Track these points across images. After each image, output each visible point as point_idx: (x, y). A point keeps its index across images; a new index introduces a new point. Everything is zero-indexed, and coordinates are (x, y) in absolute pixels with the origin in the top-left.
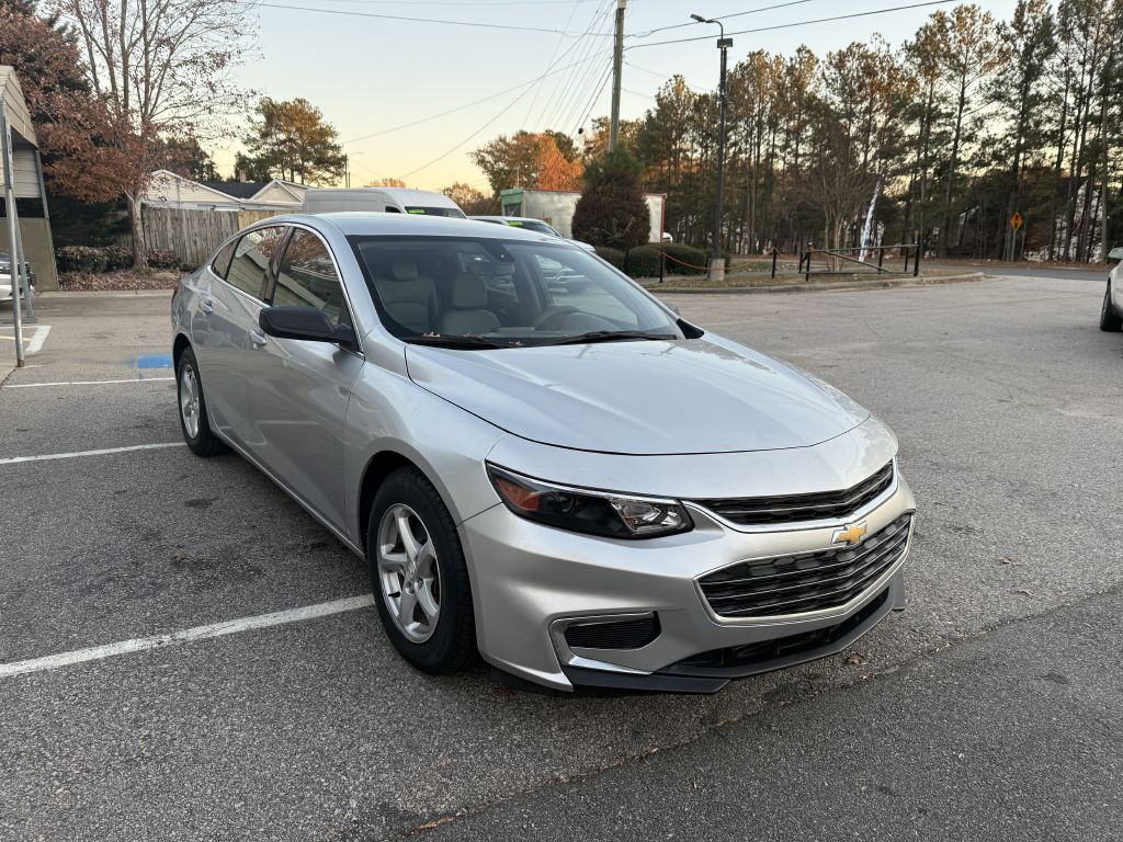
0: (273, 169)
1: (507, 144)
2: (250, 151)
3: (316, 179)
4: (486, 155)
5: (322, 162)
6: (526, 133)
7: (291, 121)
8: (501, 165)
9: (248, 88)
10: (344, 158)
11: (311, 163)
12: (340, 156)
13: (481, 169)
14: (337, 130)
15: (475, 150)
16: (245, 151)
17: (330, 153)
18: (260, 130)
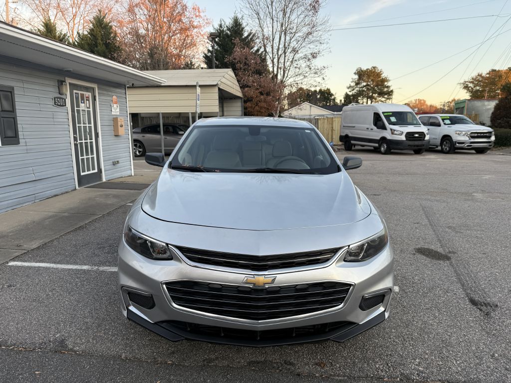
0: (359, 98)
1: (483, 77)
2: (350, 91)
3: (378, 101)
4: (469, 84)
5: (381, 94)
6: (495, 70)
7: (369, 76)
8: (478, 88)
9: (322, 66)
10: (392, 91)
11: (377, 95)
12: (390, 90)
13: (466, 91)
14: (390, 79)
15: (462, 81)
16: (348, 91)
17: (386, 90)
18: (355, 82)
